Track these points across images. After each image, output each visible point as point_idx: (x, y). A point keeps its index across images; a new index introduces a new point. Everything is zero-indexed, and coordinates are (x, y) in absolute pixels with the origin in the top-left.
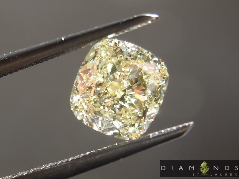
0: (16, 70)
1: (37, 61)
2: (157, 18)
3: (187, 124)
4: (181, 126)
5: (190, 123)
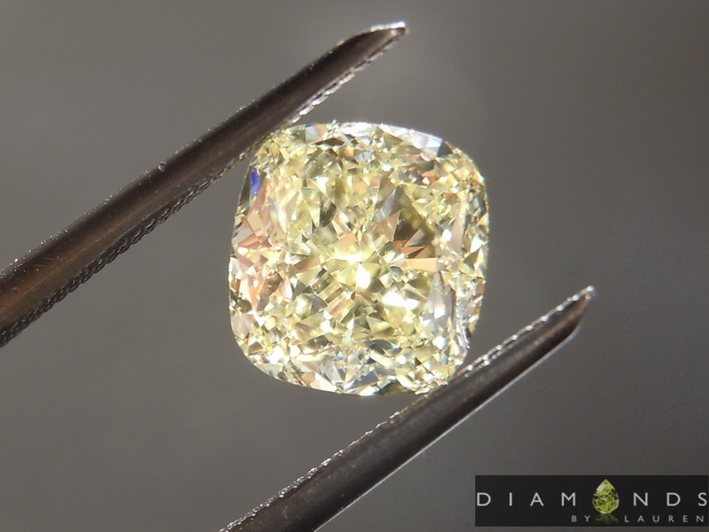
0: (59, 296)
1: (110, 250)
2: (402, 30)
3: (575, 298)
4: (560, 308)
5: (583, 292)
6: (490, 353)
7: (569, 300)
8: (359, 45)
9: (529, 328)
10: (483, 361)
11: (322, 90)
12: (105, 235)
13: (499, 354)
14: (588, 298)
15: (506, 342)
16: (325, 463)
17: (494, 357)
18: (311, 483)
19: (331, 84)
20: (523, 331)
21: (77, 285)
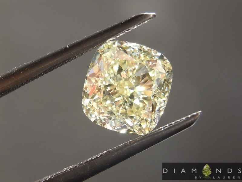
0: (27, 82)
1: (46, 70)
2: (154, 16)
3: (195, 114)
4: (189, 116)
5: (198, 112)
6: (164, 126)
7: (193, 114)
8: (139, 18)
9: (178, 121)
10: (161, 129)
11: (125, 31)
12: (45, 65)
13: (167, 127)
14: (199, 114)
15: (170, 124)
16: (104, 152)
17: (165, 128)
18: (99, 158)
19: (127, 29)
20: (176, 121)
21: (34, 79)
